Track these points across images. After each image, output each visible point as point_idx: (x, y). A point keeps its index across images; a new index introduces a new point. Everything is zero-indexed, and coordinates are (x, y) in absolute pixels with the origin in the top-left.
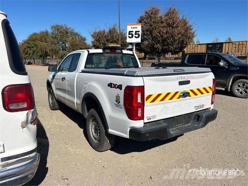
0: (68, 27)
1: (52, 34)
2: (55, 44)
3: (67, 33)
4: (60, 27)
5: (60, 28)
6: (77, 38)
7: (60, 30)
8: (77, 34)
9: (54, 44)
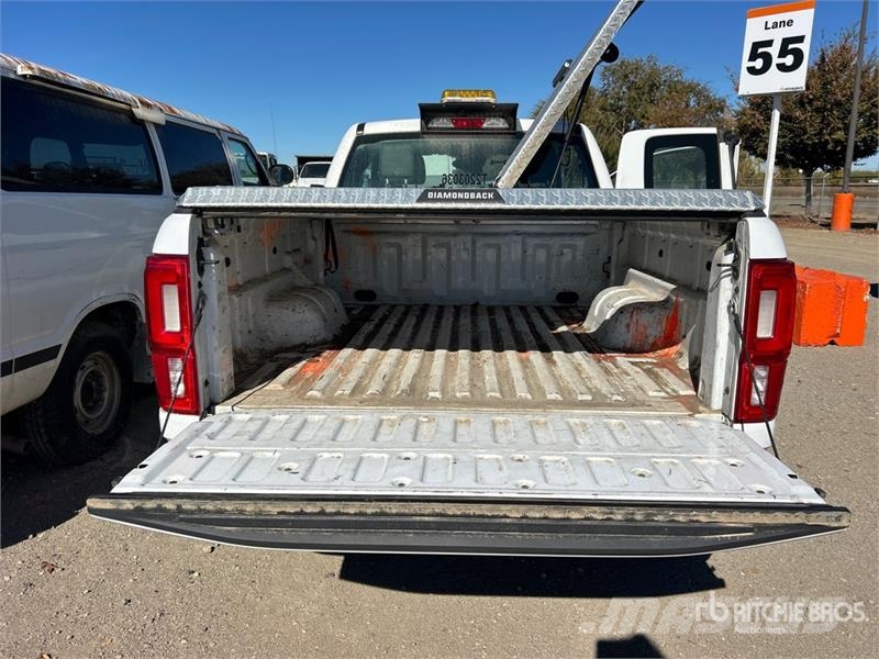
0: (661, 65)
1: (604, 94)
2: (608, 130)
3: (653, 87)
4: (629, 68)
5: (632, 73)
6: (692, 104)
7: (632, 78)
8: (692, 89)
9: (605, 130)
